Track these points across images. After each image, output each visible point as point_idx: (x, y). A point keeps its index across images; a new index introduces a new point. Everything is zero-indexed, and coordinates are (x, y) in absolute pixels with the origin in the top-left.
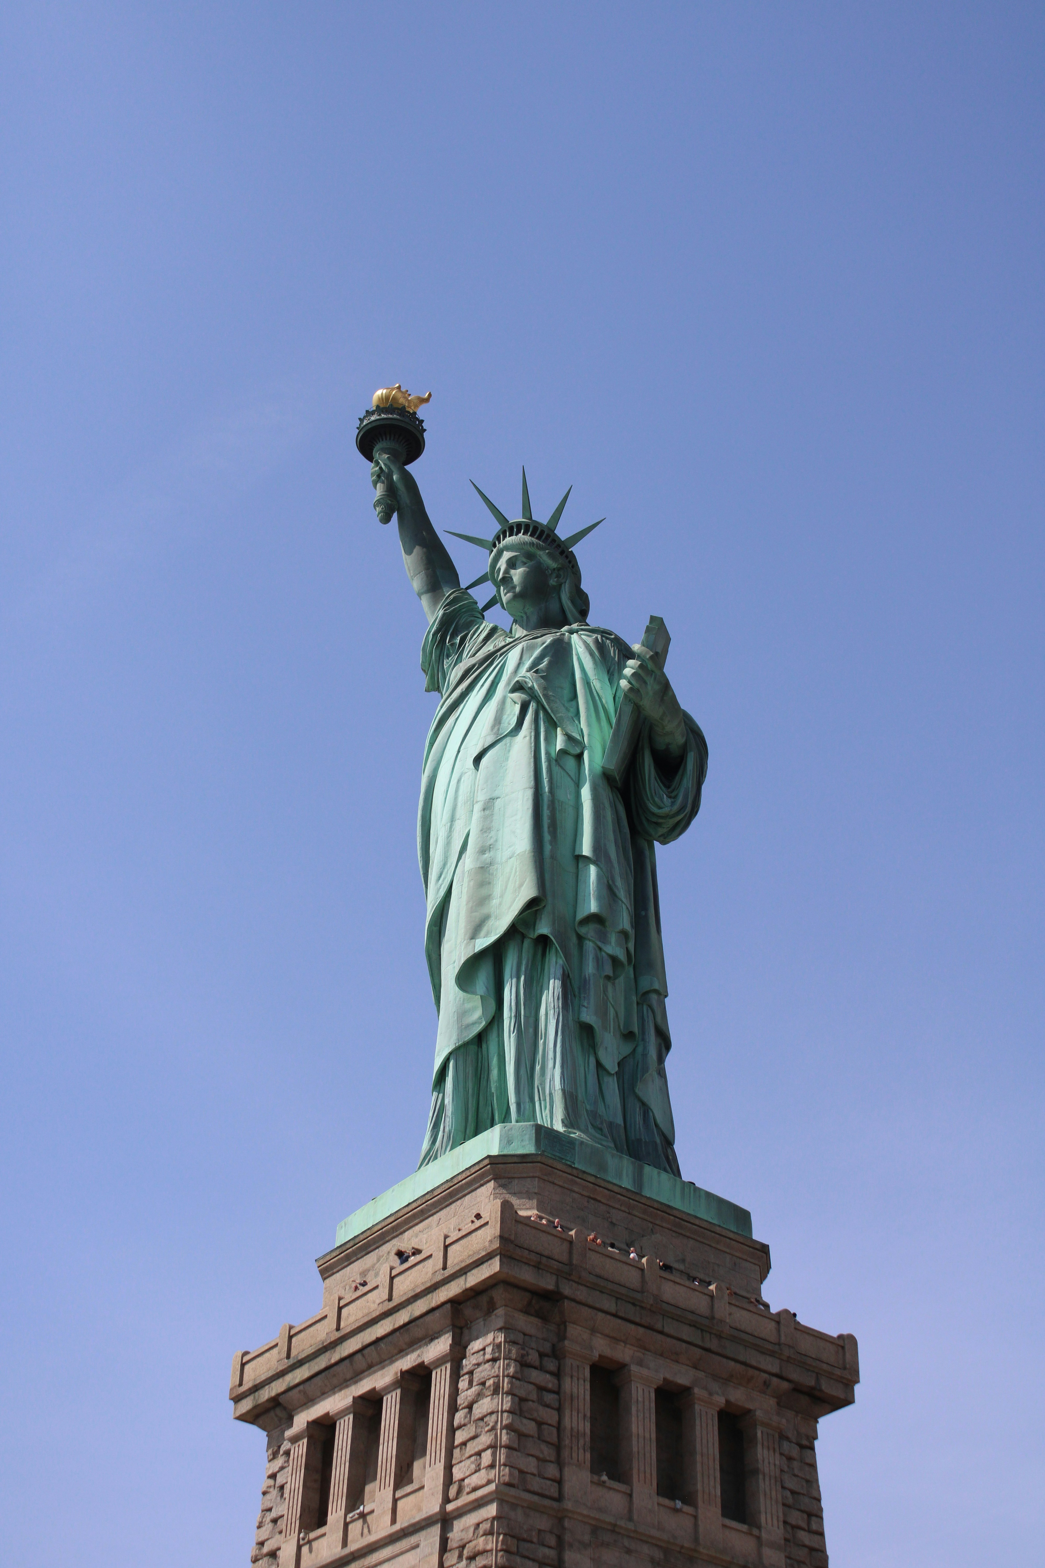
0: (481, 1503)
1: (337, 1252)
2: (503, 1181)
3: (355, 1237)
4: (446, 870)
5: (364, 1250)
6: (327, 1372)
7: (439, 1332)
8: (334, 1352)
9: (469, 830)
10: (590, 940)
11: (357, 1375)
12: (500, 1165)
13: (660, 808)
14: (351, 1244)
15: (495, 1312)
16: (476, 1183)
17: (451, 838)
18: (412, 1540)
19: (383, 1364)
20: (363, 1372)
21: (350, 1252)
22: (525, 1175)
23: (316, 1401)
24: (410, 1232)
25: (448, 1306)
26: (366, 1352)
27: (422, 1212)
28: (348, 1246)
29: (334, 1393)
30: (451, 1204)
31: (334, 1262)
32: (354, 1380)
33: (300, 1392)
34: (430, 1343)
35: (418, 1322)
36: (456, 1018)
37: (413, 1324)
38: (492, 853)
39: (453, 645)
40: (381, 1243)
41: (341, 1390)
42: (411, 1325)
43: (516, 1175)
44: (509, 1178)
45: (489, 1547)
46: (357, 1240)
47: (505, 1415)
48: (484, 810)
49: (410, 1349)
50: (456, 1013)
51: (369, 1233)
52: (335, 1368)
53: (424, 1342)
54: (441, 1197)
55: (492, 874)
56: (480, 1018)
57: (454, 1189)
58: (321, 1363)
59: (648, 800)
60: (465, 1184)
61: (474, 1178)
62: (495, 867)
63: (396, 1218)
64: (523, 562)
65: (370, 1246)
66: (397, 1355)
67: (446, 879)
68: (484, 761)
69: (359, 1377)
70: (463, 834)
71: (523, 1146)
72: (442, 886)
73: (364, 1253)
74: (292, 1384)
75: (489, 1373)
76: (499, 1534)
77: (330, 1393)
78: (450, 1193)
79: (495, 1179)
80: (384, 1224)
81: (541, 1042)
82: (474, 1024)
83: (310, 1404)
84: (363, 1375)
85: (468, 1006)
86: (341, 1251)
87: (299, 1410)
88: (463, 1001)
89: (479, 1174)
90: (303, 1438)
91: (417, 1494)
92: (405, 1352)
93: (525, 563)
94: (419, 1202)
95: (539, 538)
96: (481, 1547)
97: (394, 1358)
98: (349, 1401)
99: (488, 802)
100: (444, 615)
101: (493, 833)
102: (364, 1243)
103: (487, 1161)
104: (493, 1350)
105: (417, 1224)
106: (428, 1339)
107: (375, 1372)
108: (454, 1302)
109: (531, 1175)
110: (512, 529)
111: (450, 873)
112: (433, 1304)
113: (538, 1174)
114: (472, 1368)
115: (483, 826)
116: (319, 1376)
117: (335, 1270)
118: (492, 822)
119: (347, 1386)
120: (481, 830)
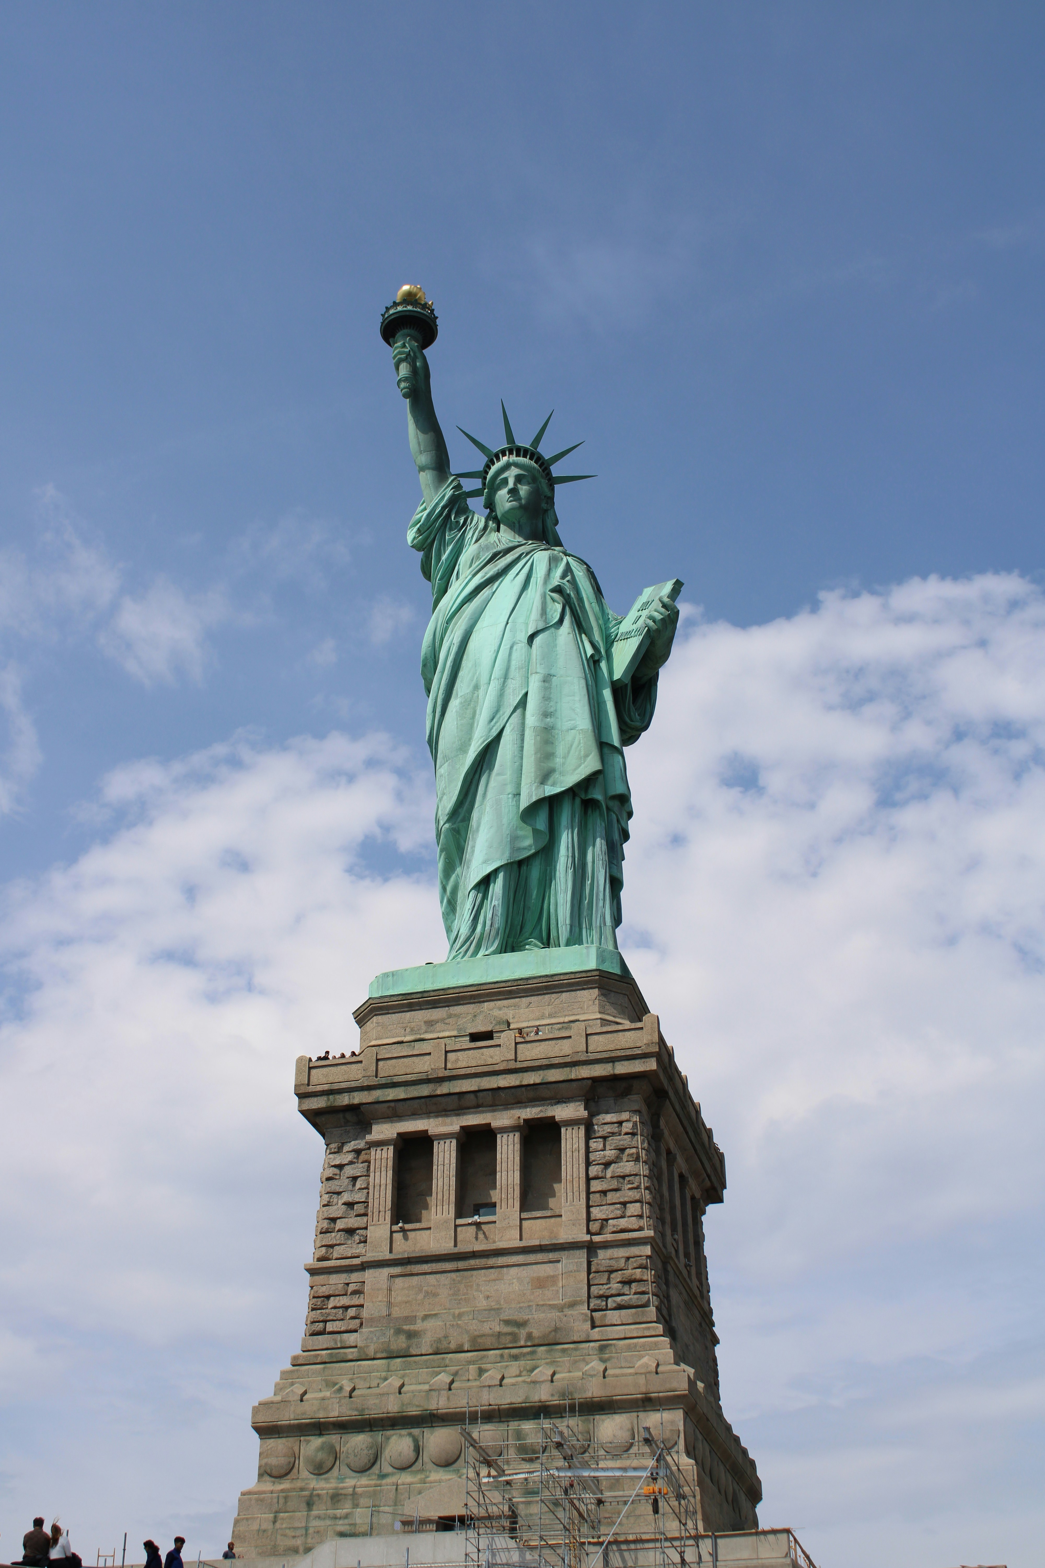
0: (632, 1242)
1: (400, 998)
2: (604, 991)
3: (425, 992)
4: (498, 716)
5: (431, 1005)
6: (428, 1099)
7: (568, 1098)
8: (440, 1085)
9: (526, 694)
10: (614, 812)
11: (462, 1109)
12: (605, 979)
13: (632, 721)
14: (419, 996)
15: (629, 1097)
16: (579, 986)
17: (504, 692)
18: (551, 1256)
19: (494, 1108)
20: (469, 1108)
21: (416, 1002)
22: (619, 991)
23: (403, 1118)
24: (492, 1004)
25: (590, 1082)
26: (480, 1094)
27: (510, 992)
28: (414, 996)
29: (429, 1118)
30: (544, 994)
31: (393, 1005)
32: (456, 1112)
33: (389, 1107)
34: (555, 1105)
35: (549, 1086)
36: (509, 839)
37: (544, 1086)
38: (552, 720)
39: (458, 522)
40: (454, 1003)
41: (437, 1117)
42: (541, 1086)
43: (614, 990)
44: (608, 990)
45: (645, 1278)
46: (426, 995)
47: (646, 1178)
48: (544, 681)
49: (530, 1104)
50: (509, 836)
51: (441, 993)
52: (439, 1098)
53: (548, 1102)
54: (536, 987)
55: (554, 737)
56: (530, 846)
57: (552, 984)
58: (425, 1090)
59: (625, 712)
60: (566, 983)
61: (578, 982)
62: (556, 731)
63: (479, 989)
64: (528, 482)
65: (439, 1003)
66: (513, 1104)
67: (498, 724)
68: (538, 640)
69: (463, 1111)
70: (519, 693)
71: (613, 967)
72: (494, 728)
73: (430, 1006)
74: (381, 1099)
75: (629, 1143)
76: (651, 1270)
77: (423, 1116)
78: (546, 986)
79: (599, 988)
80: (462, 990)
81: (588, 882)
82: (525, 849)
83: (395, 1119)
84: (468, 1111)
85: (520, 833)
86: (404, 998)
87: (380, 1120)
88: (517, 827)
89: (585, 980)
90: (390, 1145)
91: (547, 1220)
92: (524, 1104)
93: (530, 484)
94: (509, 984)
95: (540, 466)
96: (638, 1277)
97: (509, 1106)
98: (456, 1128)
99: (547, 677)
100: (453, 495)
101: (552, 704)
102: (435, 999)
103: (597, 973)
104: (633, 1126)
105: (500, 1000)
106: (555, 1101)
107: (483, 1112)
108: (595, 1080)
109: (624, 992)
110: (520, 451)
111: (503, 720)
112: (573, 1077)
113: (628, 993)
114: (606, 1135)
115: (545, 694)
116: (418, 1101)
117: (390, 1011)
118: (550, 693)
119: (447, 1116)
120: (543, 698)
